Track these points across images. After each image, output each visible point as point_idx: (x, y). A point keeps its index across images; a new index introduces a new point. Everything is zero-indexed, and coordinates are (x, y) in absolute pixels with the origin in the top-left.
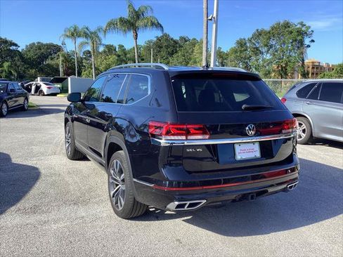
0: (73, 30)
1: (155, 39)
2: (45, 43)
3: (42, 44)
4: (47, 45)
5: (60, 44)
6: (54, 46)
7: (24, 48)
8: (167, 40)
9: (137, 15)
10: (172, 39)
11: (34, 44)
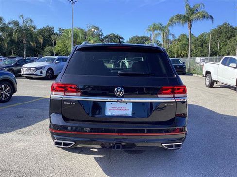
0: (153, 26)
1: (217, 28)
2: (140, 36)
3: (139, 37)
4: (141, 37)
5: (149, 36)
6: (146, 38)
7: (128, 40)
8: (226, 27)
9: (192, 11)
10: (231, 27)
11: (134, 37)
